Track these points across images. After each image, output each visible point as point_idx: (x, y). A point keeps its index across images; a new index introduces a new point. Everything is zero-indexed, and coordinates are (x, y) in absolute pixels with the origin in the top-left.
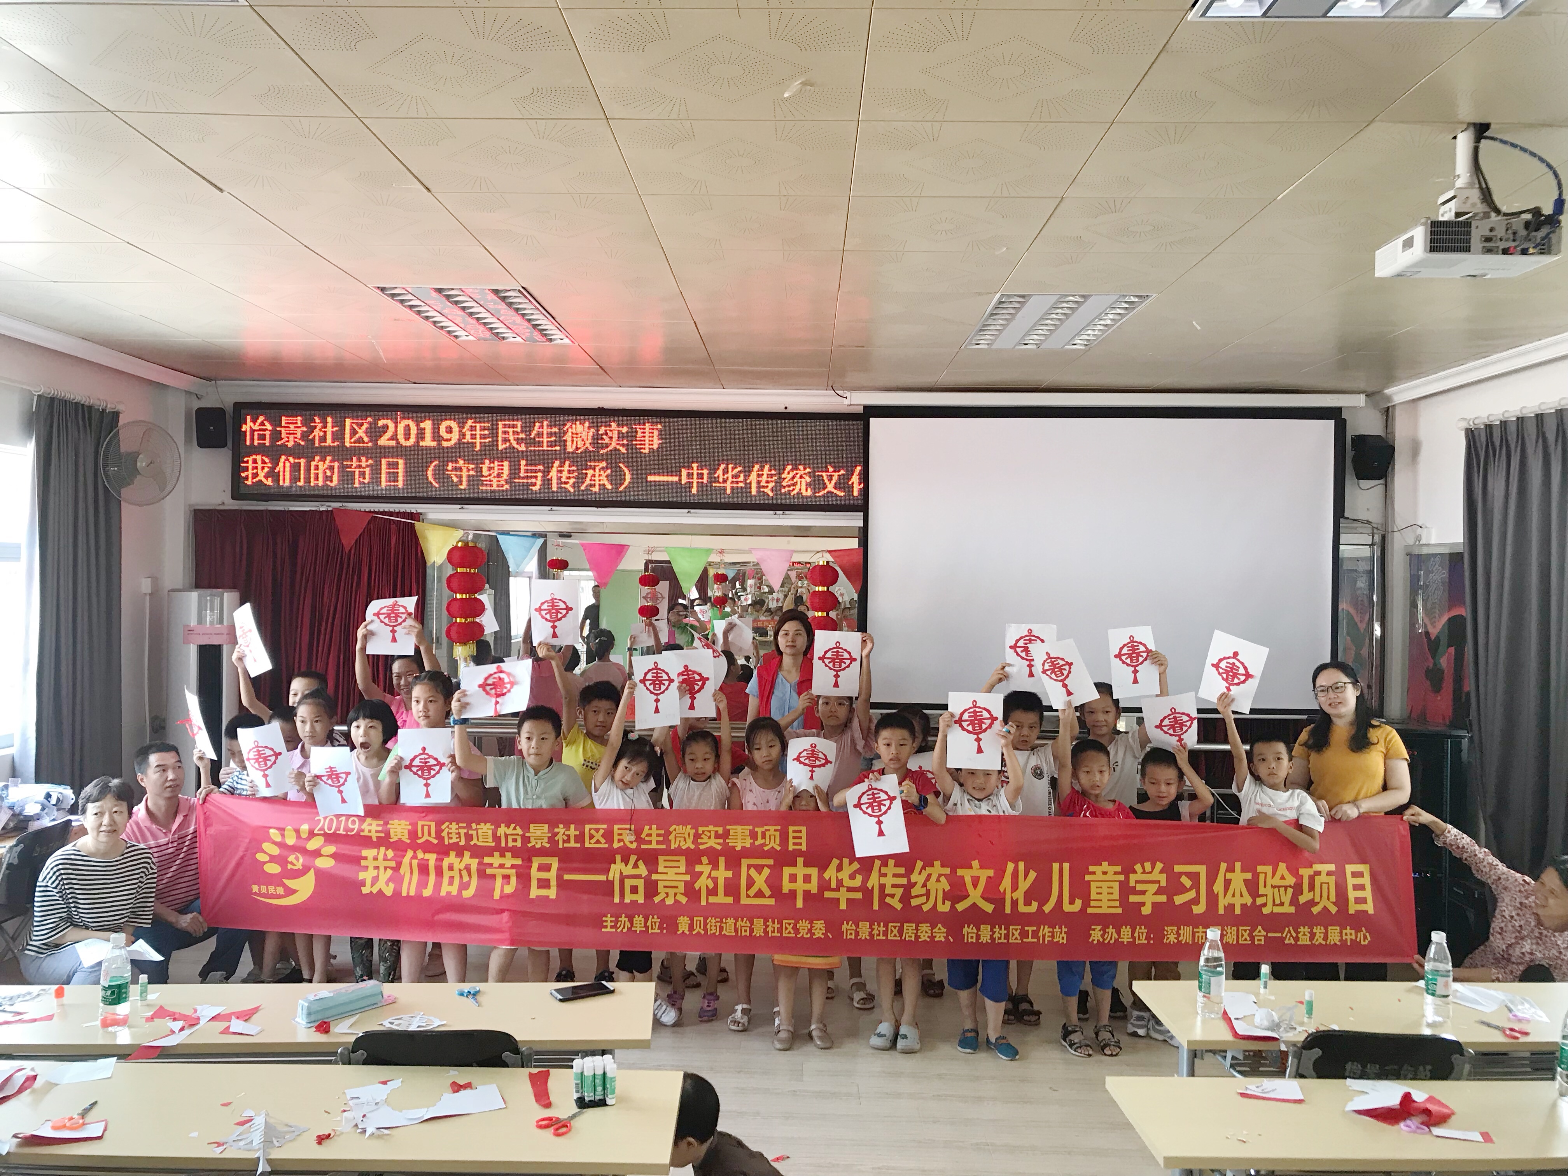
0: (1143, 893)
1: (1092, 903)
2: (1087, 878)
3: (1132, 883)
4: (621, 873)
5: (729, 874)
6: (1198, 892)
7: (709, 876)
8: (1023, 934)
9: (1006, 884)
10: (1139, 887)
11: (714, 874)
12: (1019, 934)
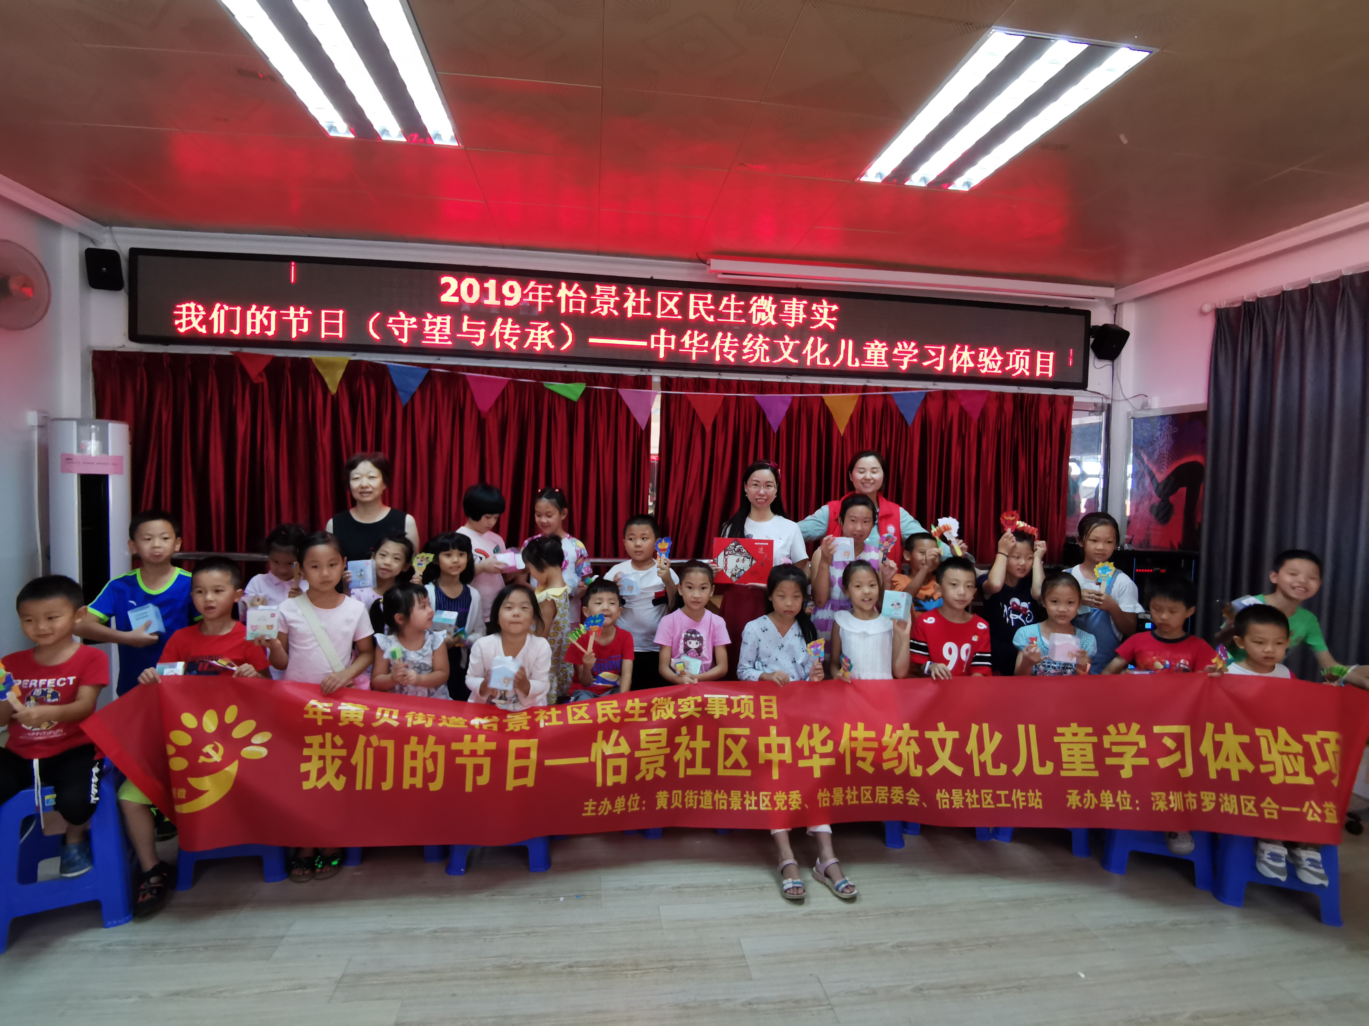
0: (1120, 755)
1: (1065, 766)
3: (1106, 745)
8: (996, 799)
12: (992, 798)
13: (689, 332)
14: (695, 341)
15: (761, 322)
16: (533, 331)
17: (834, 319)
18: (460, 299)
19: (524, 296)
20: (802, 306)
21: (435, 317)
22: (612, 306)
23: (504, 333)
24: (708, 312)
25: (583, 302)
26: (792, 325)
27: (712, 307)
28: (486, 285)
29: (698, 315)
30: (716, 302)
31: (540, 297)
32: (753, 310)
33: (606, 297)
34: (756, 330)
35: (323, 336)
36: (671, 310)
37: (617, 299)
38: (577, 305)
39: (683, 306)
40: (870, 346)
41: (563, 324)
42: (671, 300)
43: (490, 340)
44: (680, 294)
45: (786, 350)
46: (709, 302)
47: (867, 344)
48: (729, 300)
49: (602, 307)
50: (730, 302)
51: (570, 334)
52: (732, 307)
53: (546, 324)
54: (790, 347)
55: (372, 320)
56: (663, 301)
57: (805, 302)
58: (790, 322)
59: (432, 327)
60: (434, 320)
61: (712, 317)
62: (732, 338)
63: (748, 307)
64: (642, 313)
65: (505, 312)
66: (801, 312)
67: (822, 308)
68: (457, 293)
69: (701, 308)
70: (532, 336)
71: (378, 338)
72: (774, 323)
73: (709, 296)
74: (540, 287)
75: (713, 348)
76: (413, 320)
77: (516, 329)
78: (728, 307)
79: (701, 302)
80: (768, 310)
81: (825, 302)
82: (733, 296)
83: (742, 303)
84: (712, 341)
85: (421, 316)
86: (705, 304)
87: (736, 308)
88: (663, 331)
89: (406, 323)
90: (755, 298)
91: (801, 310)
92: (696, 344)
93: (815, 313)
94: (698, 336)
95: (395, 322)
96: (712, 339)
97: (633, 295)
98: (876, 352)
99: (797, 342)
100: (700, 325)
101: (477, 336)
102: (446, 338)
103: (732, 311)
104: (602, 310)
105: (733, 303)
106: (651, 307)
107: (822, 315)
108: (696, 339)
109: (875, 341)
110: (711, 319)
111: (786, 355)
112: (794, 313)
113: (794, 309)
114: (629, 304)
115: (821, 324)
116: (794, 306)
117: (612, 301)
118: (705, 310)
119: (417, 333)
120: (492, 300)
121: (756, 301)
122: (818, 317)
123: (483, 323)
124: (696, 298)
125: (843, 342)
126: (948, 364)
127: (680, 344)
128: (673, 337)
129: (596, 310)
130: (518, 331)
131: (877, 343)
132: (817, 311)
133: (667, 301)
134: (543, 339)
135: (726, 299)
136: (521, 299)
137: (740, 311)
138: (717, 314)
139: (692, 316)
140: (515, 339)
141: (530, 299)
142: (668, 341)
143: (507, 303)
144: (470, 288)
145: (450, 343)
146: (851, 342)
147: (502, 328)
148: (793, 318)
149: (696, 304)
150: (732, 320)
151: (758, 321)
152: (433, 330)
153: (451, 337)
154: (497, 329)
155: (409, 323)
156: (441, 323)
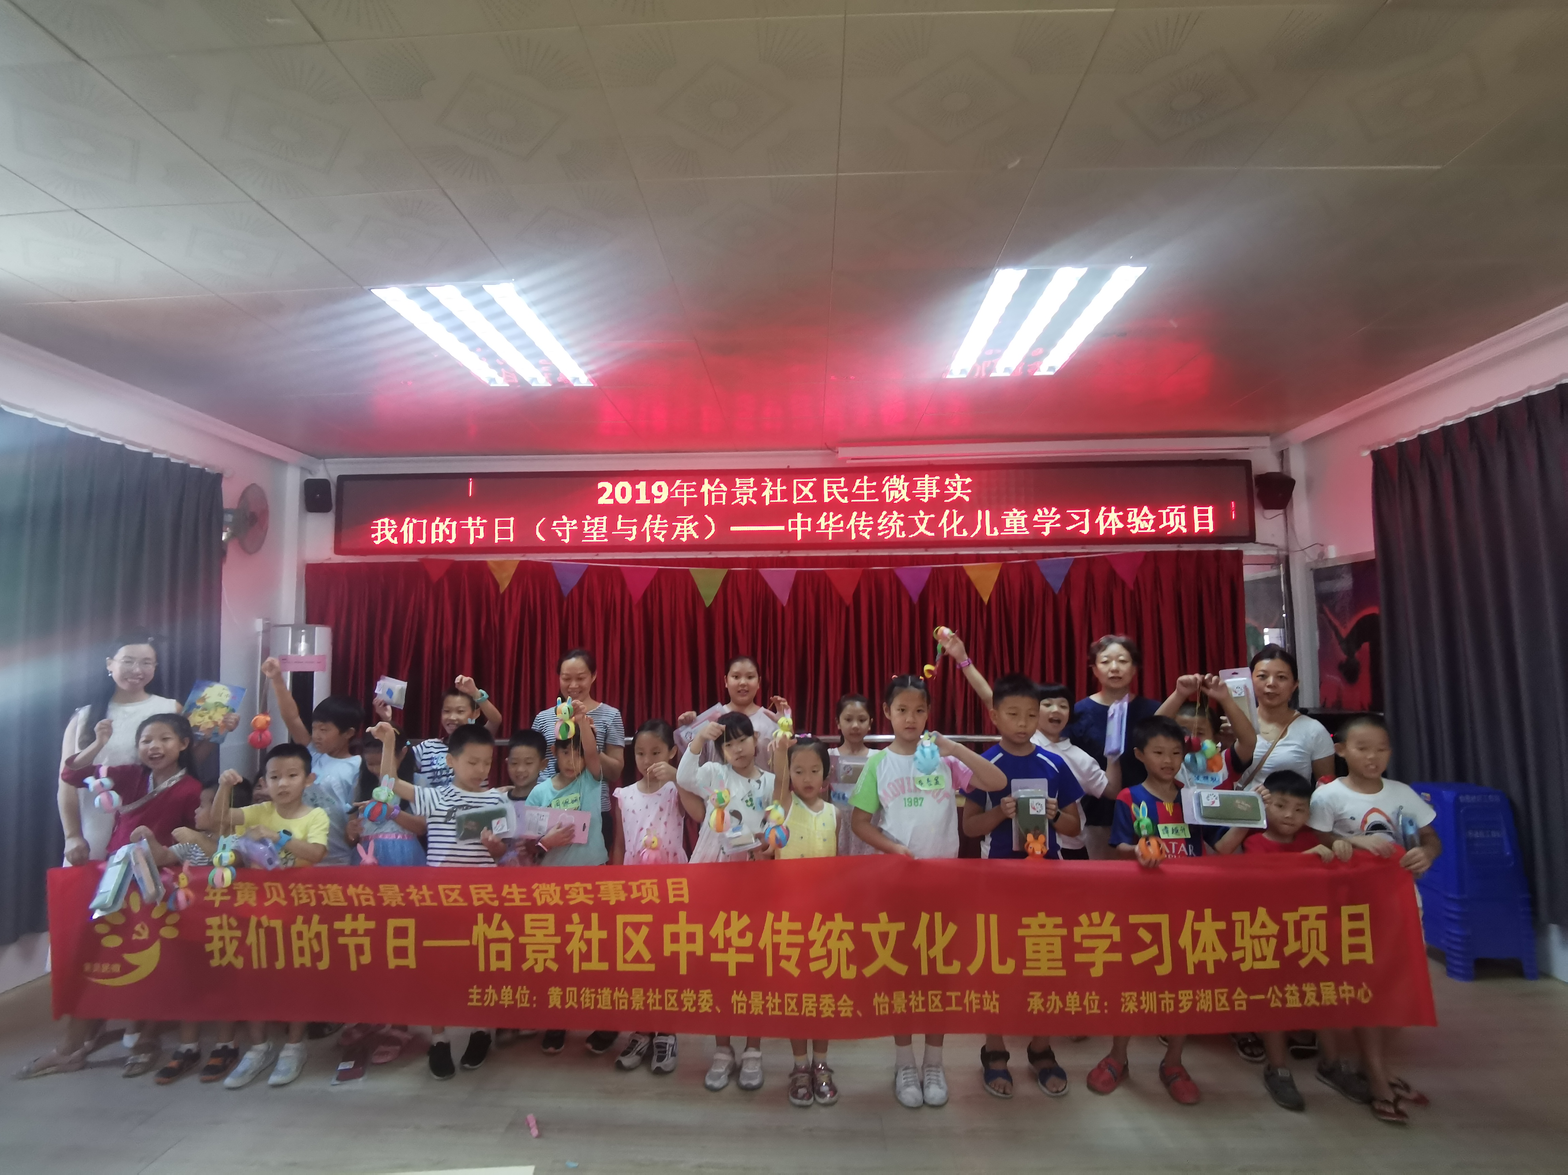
0: (1092, 950)
2: (1021, 932)
3: (1077, 939)
4: (485, 937)
5: (604, 934)
6: (1161, 948)
7: (582, 938)
9: (920, 939)
10: (1087, 943)
11: (587, 935)
13: (825, 514)
14: (830, 522)
15: (894, 499)
16: (679, 524)
17: (969, 491)
18: (615, 501)
19: (671, 494)
20: (934, 482)
21: (593, 518)
22: (751, 496)
23: (654, 528)
24: (842, 495)
25: (724, 494)
26: (926, 500)
27: (846, 490)
28: (637, 487)
29: (833, 497)
30: (849, 484)
31: (685, 493)
32: (886, 489)
33: (745, 488)
34: (891, 508)
35: (496, 541)
36: (806, 495)
37: (755, 489)
38: (719, 498)
39: (817, 490)
40: (1008, 515)
41: (706, 516)
42: (806, 486)
43: (641, 535)
44: (814, 479)
45: (922, 524)
46: (842, 485)
47: (1005, 513)
48: (862, 482)
49: (742, 498)
50: (863, 484)
51: (713, 525)
52: (865, 488)
53: (692, 517)
54: (925, 522)
55: (539, 525)
56: (798, 487)
57: (938, 478)
58: (924, 498)
59: (590, 527)
60: (592, 521)
61: (846, 498)
62: (866, 516)
63: (880, 486)
64: (779, 500)
65: (652, 509)
66: (934, 487)
67: (956, 482)
68: (612, 496)
69: (835, 491)
70: (678, 529)
71: (544, 540)
72: (907, 500)
73: (843, 479)
74: (685, 485)
75: (848, 527)
76: (574, 522)
77: (664, 524)
78: (860, 488)
79: (834, 486)
80: (900, 488)
81: (958, 476)
82: (866, 478)
83: (875, 484)
84: (847, 522)
85: (581, 519)
86: (838, 488)
87: (869, 488)
88: (799, 515)
89: (568, 525)
90: (887, 478)
91: (934, 485)
92: (832, 525)
93: (949, 487)
94: (833, 517)
95: (558, 525)
96: (847, 520)
97: (770, 484)
98: (1015, 520)
99: (933, 516)
100: (835, 507)
101: (630, 532)
102: (603, 536)
103: (866, 492)
104: (742, 501)
105: (865, 484)
106: (787, 494)
107: (955, 489)
108: (832, 520)
109: (1014, 509)
110: (845, 501)
111: (922, 529)
112: (926, 488)
113: (927, 485)
114: (767, 493)
115: (955, 498)
116: (926, 482)
117: (751, 491)
118: (838, 492)
119: (578, 534)
120: (643, 500)
121: (889, 480)
122: (952, 491)
123: (635, 520)
124: (829, 482)
125: (980, 512)
126: (1094, 527)
127: (816, 526)
128: (809, 520)
129: (737, 501)
130: (666, 526)
131: (1015, 511)
132: (950, 484)
133: (803, 487)
134: (688, 531)
135: (858, 481)
136: (669, 496)
137: (873, 491)
138: (850, 495)
139: (827, 499)
140: (664, 532)
141: (677, 496)
142: (804, 524)
143: (657, 501)
144: (623, 490)
145: (606, 540)
146: (987, 513)
147: (651, 524)
148: (927, 494)
149: (830, 488)
150: (865, 500)
151: (892, 499)
152: (592, 529)
153: (608, 535)
154: (647, 525)
155: (570, 525)
156: (598, 524)
